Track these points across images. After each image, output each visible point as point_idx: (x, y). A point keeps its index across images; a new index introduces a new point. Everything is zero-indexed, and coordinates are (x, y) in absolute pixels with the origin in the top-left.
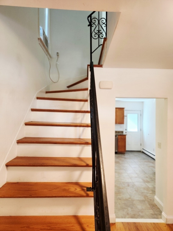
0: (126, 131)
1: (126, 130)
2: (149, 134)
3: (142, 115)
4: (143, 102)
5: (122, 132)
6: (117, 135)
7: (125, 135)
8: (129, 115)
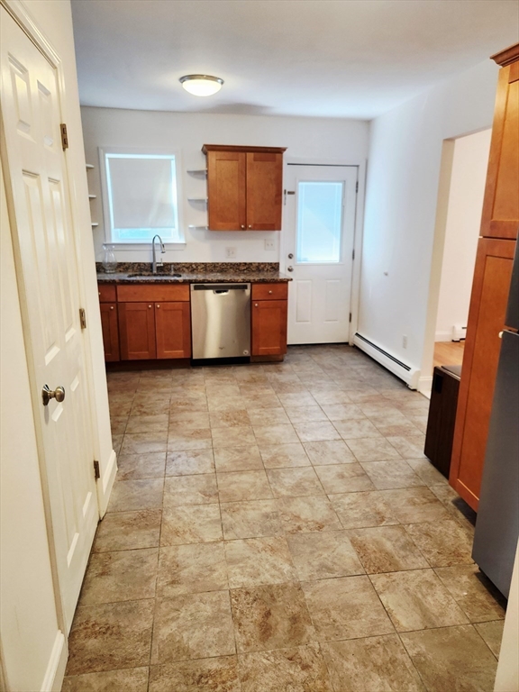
0: (290, 263)
1: (290, 256)
2: (386, 274)
3: (359, 187)
4: (368, 123)
5: (275, 267)
6: (249, 282)
7: (285, 282)
8: (303, 189)
